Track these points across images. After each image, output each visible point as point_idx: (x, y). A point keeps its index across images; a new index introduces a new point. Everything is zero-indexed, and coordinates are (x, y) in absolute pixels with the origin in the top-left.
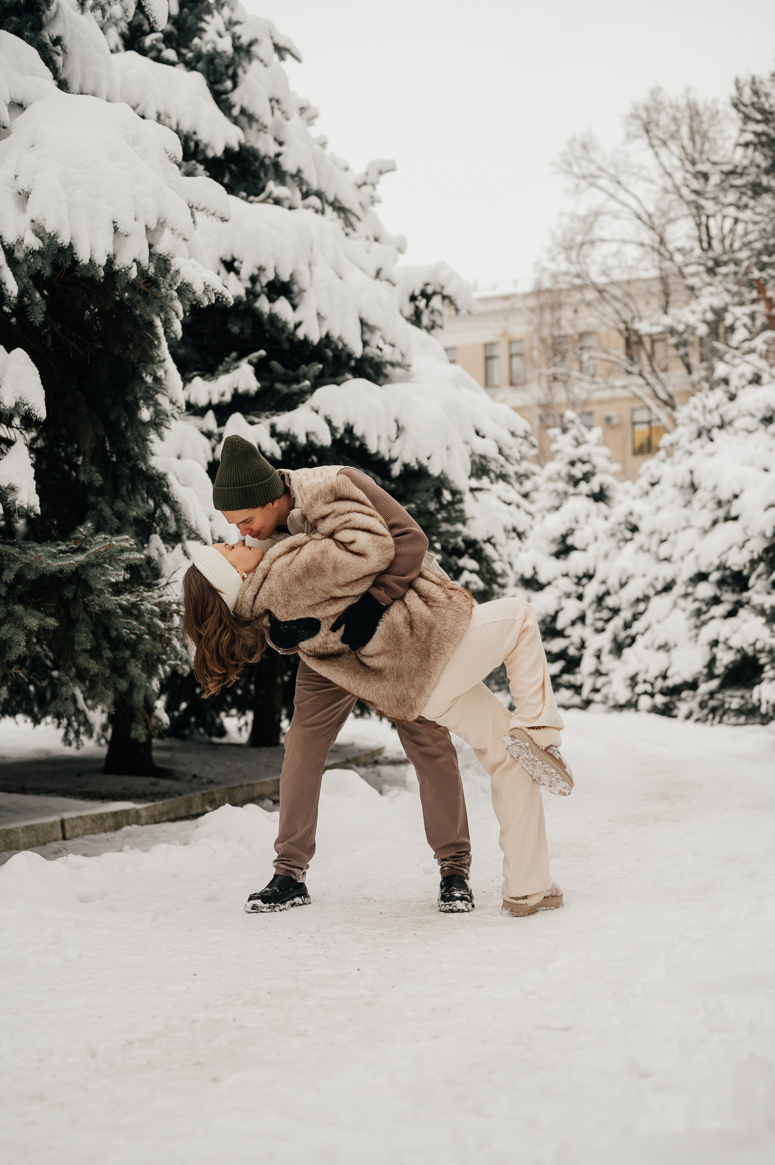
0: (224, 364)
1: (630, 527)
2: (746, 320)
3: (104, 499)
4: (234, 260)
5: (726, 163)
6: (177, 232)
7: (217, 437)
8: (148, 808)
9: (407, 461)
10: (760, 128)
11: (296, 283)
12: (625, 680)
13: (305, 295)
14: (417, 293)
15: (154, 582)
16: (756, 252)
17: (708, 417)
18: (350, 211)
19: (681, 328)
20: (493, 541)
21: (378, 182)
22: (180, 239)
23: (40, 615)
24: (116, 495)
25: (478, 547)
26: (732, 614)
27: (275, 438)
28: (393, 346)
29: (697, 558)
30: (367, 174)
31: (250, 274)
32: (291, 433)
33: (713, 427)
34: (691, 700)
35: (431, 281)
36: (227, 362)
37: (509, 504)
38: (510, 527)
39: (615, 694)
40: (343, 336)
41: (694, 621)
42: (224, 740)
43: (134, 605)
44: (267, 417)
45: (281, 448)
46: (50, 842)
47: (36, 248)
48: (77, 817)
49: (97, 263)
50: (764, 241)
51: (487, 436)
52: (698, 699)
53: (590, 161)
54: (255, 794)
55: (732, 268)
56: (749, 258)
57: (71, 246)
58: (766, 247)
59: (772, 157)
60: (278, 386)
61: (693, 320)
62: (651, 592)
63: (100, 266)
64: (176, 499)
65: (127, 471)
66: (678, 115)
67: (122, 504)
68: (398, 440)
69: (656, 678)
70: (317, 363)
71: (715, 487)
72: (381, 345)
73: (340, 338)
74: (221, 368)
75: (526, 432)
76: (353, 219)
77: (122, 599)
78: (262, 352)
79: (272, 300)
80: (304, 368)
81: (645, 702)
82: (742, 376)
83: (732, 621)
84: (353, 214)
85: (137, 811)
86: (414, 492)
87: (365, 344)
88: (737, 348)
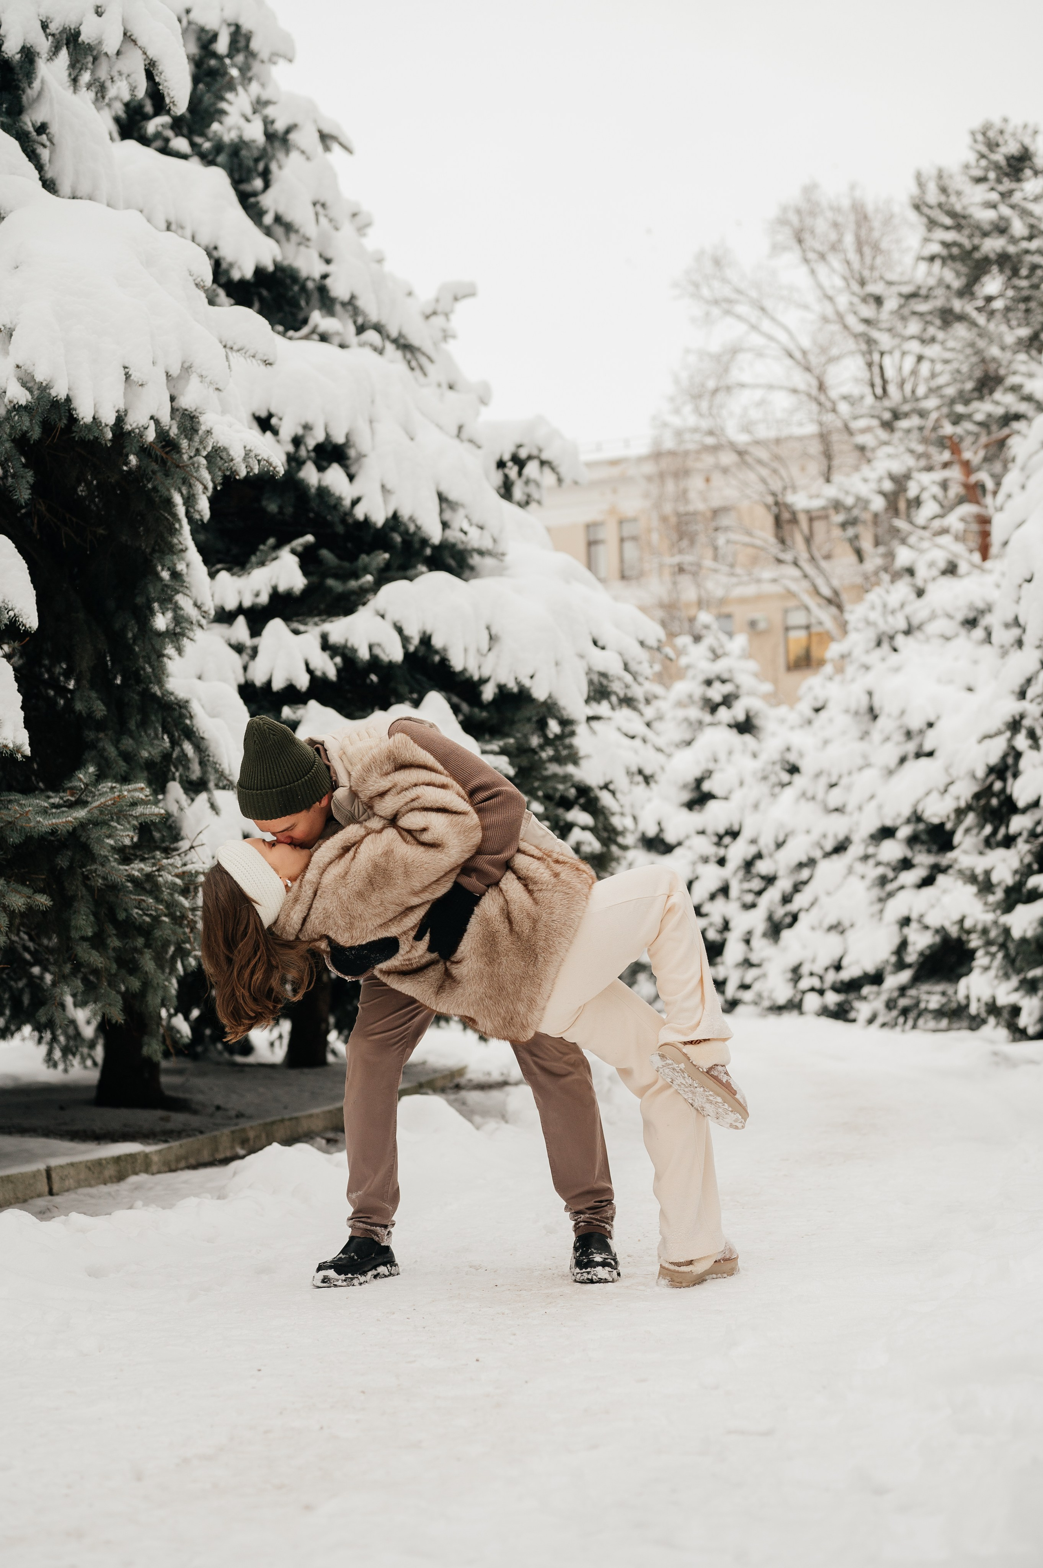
0: (258, 553)
1: (787, 767)
2: (936, 490)
3: (106, 735)
4: (270, 416)
5: (906, 283)
6: (208, 380)
7: (249, 651)
8: (160, 1152)
9: (503, 681)
10: (950, 236)
11: (354, 446)
12: (785, 972)
13: (366, 461)
14: (507, 457)
15: (172, 846)
16: (947, 400)
17: (890, 619)
18: (418, 349)
19: (849, 501)
20: (611, 787)
21: (452, 311)
22: (211, 390)
23: (28, 891)
24: (122, 729)
25: (592, 795)
26: (928, 881)
27: (328, 652)
28: (481, 528)
29: (880, 807)
30: (437, 300)
31: (293, 434)
32: (349, 645)
33: (896, 632)
34: (875, 999)
35: (525, 441)
36: (262, 551)
37: (633, 737)
38: (634, 769)
39: (771, 992)
40: (416, 516)
41: (876, 892)
42: (251, 1059)
43: (149, 877)
44: (316, 624)
45: (335, 664)
46: (32, 1198)
47: (23, 402)
48: (68, 1164)
49: (103, 421)
50: (958, 386)
51: (608, 647)
52: (884, 997)
53: (725, 280)
54: (300, 1130)
55: (914, 421)
56: (938, 408)
57: (68, 400)
58: (961, 393)
59: (966, 275)
60: (331, 582)
61: (865, 490)
62: (817, 854)
63: (107, 425)
64: (202, 735)
65: (136, 697)
66: (840, 219)
67: (131, 741)
68: (491, 654)
69: (827, 969)
70: (381, 552)
71: (903, 713)
72: (466, 527)
73: (411, 519)
74: (254, 559)
75: (659, 641)
76: (423, 360)
77: (133, 869)
78: (310, 538)
79: (321, 469)
80: (364, 558)
81: (812, 1002)
82: (931, 564)
83: (928, 892)
84: (424, 354)
85: (146, 1156)
86: (512, 723)
87: (445, 525)
88: (924, 528)
